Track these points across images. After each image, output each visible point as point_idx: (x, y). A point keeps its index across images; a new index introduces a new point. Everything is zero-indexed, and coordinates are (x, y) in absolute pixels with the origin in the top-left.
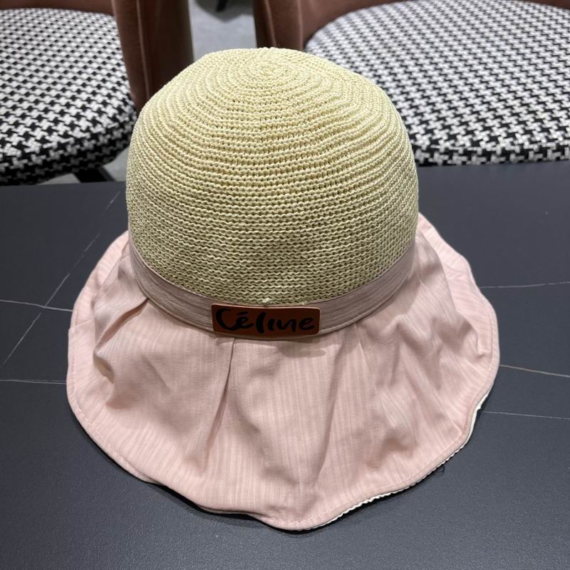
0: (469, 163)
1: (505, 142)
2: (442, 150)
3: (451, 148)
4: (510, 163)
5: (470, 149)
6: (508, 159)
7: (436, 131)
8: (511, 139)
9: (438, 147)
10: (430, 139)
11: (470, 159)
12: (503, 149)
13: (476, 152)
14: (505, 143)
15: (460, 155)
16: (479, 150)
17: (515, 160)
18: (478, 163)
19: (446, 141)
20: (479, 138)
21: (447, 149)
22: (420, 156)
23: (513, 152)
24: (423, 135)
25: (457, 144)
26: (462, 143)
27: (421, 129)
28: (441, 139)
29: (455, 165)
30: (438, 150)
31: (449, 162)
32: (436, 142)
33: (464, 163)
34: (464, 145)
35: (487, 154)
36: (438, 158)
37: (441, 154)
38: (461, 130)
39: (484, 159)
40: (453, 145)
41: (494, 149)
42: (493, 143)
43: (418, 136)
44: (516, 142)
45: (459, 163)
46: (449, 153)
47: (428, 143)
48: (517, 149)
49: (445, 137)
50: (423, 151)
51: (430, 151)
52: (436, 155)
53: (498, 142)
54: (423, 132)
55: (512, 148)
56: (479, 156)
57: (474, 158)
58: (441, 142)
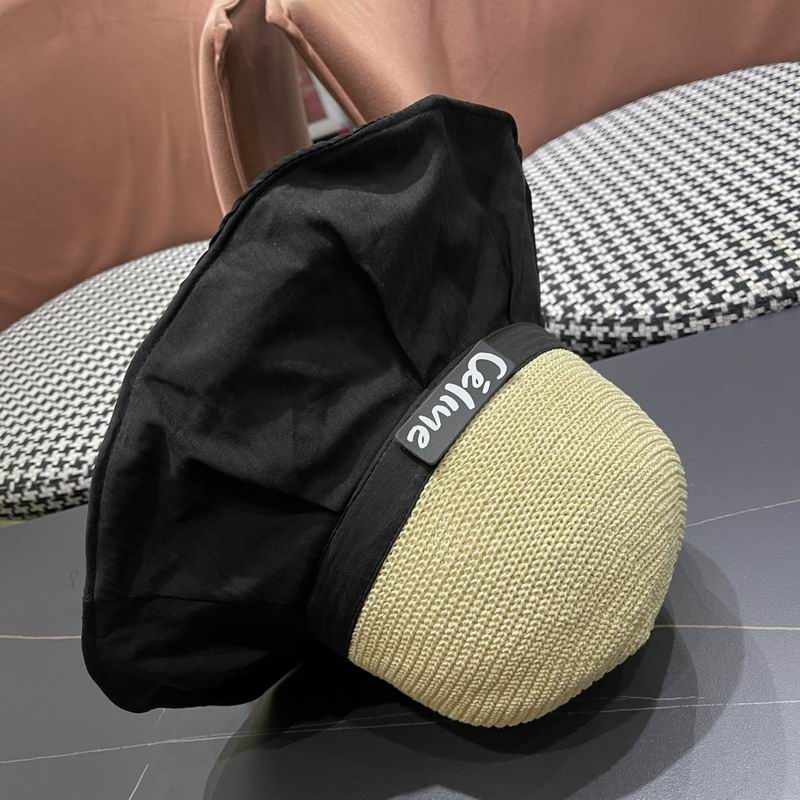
0: (714, 325)
1: (758, 287)
2: (673, 317)
3: (684, 312)
4: (773, 312)
5: (710, 307)
6: (768, 308)
7: (659, 294)
8: (766, 281)
9: (666, 315)
10: (653, 306)
11: (714, 321)
12: (757, 297)
13: (719, 310)
14: (758, 289)
15: (699, 319)
16: (723, 306)
17: (778, 308)
18: (727, 323)
19: (675, 304)
20: (720, 289)
21: (678, 314)
22: (645, 331)
23: (774, 297)
24: (643, 303)
25: (692, 305)
26: (697, 302)
27: (639, 296)
28: (668, 303)
29: (696, 332)
30: (667, 318)
31: (687, 331)
32: (662, 309)
33: (707, 328)
34: (701, 304)
35: (736, 309)
36: (669, 329)
37: (672, 323)
38: (693, 284)
39: (734, 317)
40: (686, 308)
41: (744, 300)
42: (742, 293)
43: (636, 306)
44: (773, 284)
45: (701, 329)
46: (683, 319)
47: (651, 312)
48: (778, 292)
49: (674, 300)
50: (647, 325)
51: (657, 322)
52: (666, 325)
53: (747, 290)
54: (642, 299)
55: (770, 292)
56: (725, 314)
57: (719, 318)
58: (668, 307)
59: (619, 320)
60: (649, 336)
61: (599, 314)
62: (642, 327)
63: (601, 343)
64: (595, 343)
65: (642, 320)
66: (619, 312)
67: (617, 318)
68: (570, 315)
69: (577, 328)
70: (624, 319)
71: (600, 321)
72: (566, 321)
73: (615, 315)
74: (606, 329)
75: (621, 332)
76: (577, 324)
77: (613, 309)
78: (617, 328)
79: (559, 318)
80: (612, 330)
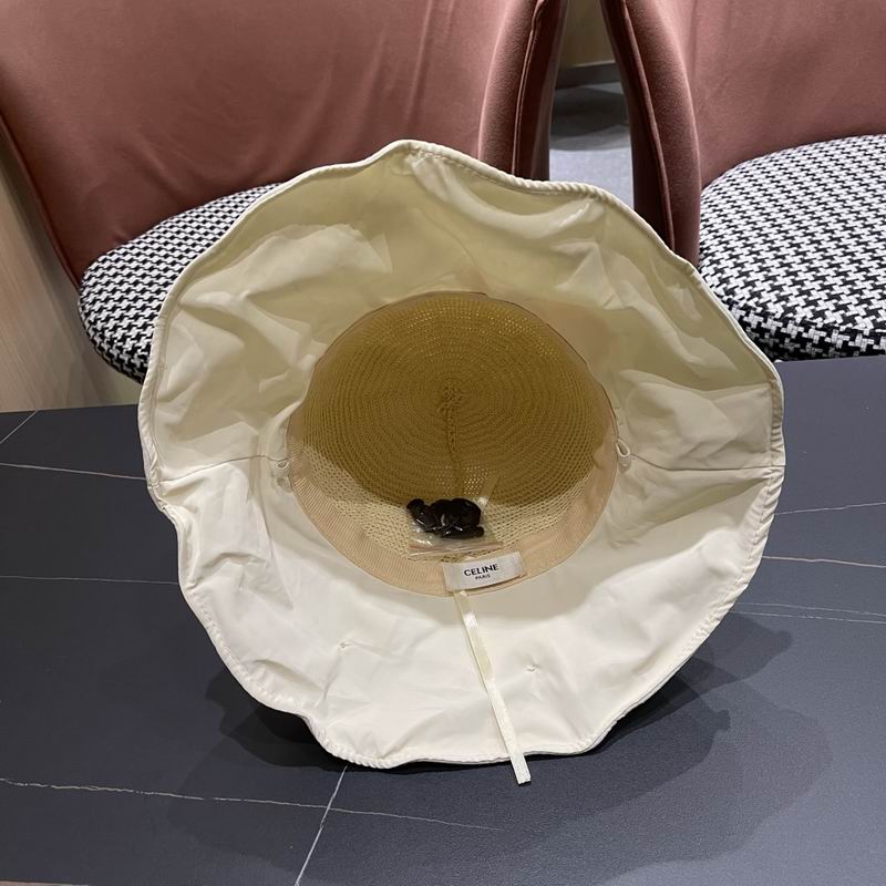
7: (881, 312)
10: (873, 321)
22: (861, 342)
24: (864, 317)
27: (860, 310)
32: (882, 325)
43: (857, 319)
47: (872, 327)
50: (865, 337)
51: (875, 336)
54: (863, 313)
59: (838, 328)
60: (864, 348)
61: (820, 319)
62: (859, 338)
63: (814, 345)
64: (809, 345)
65: (862, 332)
66: (840, 321)
67: (836, 325)
68: (790, 315)
69: (795, 327)
70: (843, 328)
71: (820, 326)
72: (785, 320)
73: (835, 322)
74: (823, 334)
75: (837, 339)
76: (796, 324)
77: (834, 317)
78: (835, 335)
79: (778, 316)
80: (829, 335)
